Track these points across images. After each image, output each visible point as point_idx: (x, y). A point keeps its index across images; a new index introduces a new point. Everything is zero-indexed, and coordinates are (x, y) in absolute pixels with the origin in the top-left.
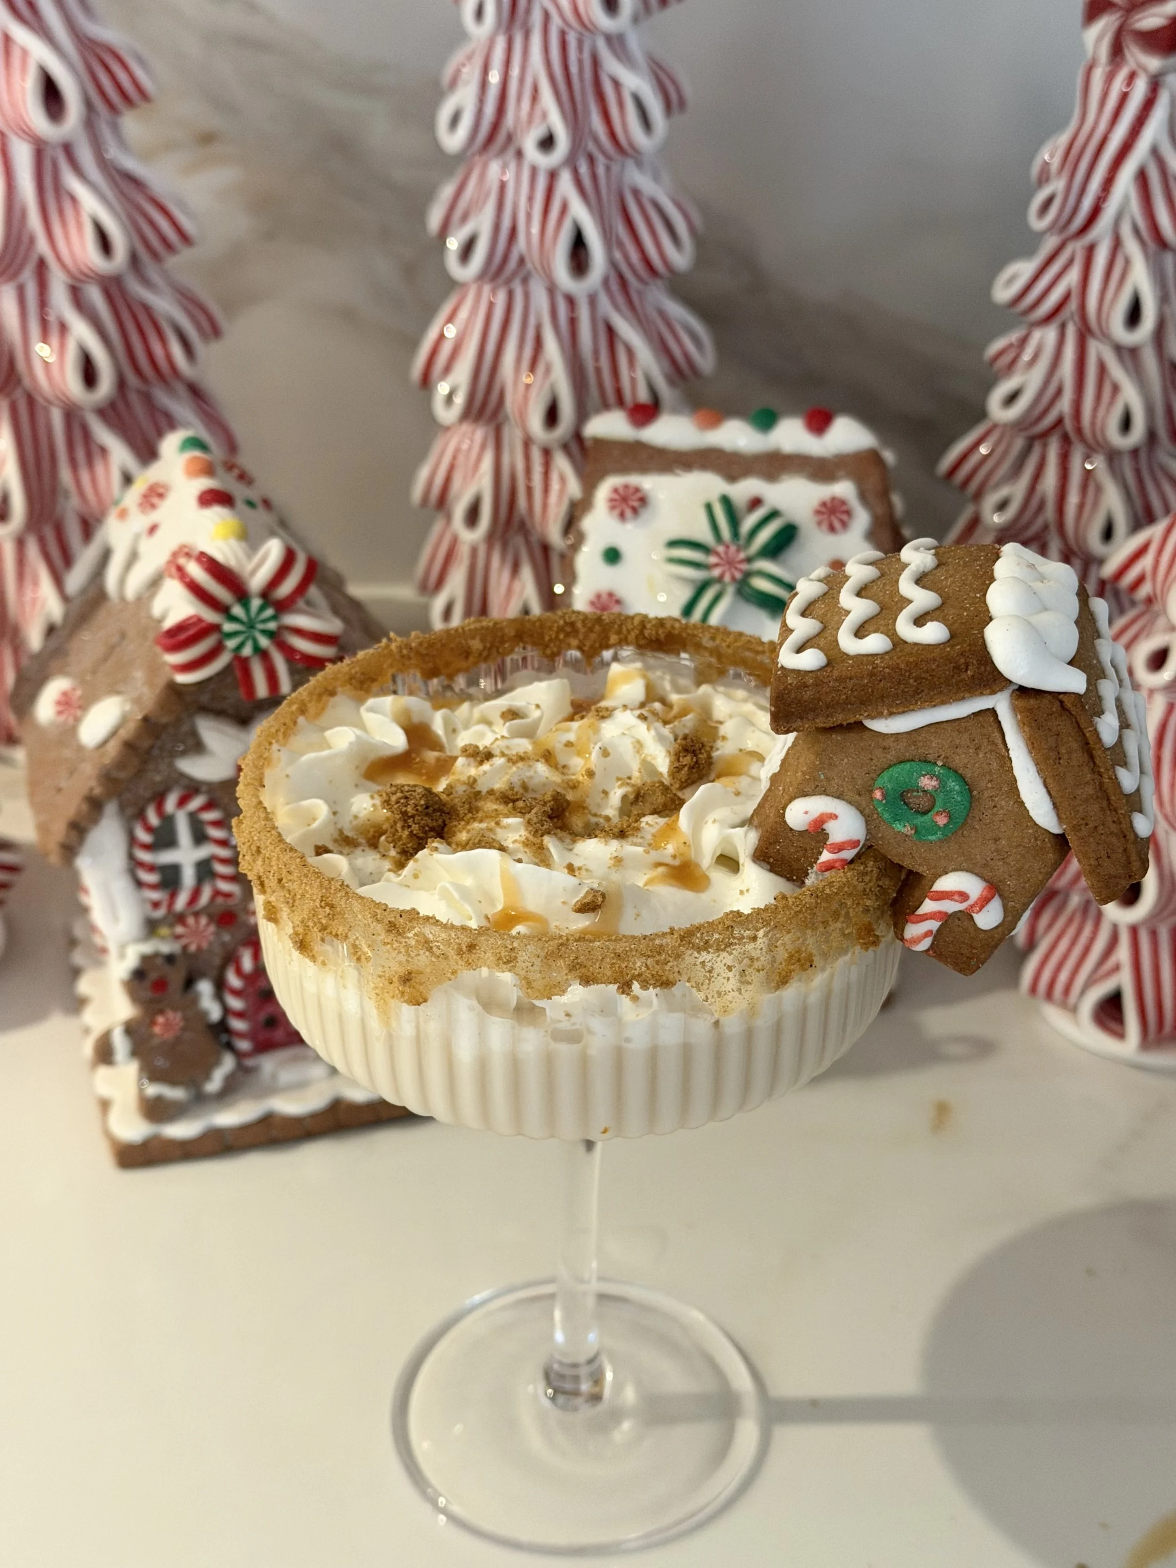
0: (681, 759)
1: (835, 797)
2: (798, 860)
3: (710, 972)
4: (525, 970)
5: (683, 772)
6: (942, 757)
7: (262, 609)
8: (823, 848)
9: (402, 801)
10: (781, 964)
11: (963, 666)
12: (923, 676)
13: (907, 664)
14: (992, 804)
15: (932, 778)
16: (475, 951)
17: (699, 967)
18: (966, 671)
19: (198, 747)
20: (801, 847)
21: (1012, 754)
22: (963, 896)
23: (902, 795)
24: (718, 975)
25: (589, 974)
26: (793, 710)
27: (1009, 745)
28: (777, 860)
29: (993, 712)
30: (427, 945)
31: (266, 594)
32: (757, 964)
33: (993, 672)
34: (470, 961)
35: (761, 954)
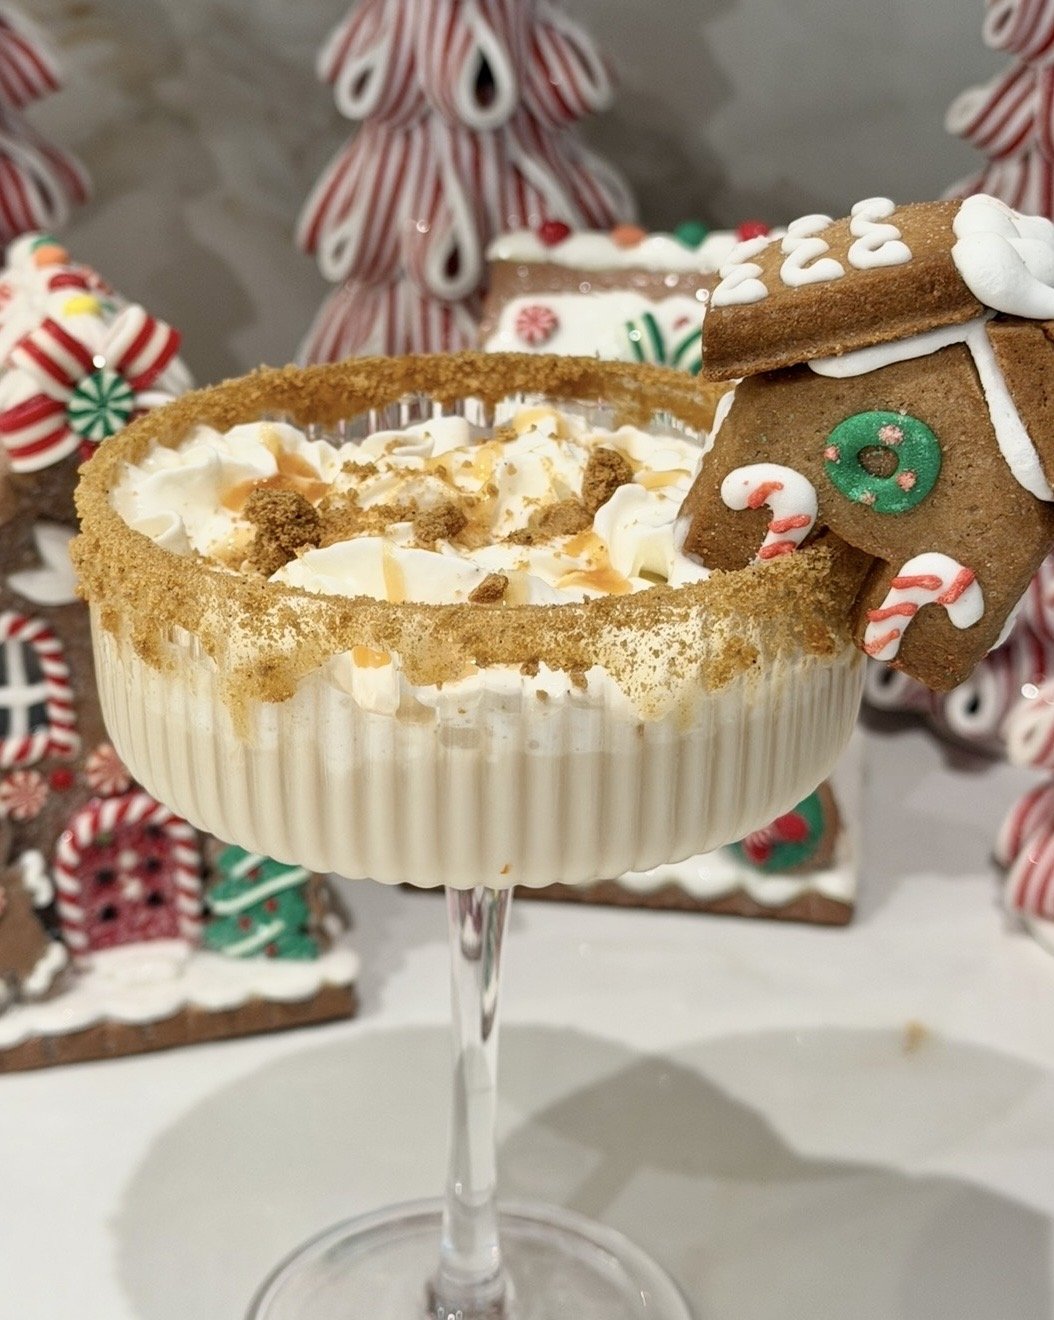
0: (597, 474)
1: (780, 464)
2: (737, 548)
3: (632, 655)
4: (410, 647)
5: (600, 489)
6: (905, 405)
7: (116, 384)
8: (767, 531)
9: (270, 506)
10: (718, 656)
11: (928, 286)
12: (881, 300)
13: (862, 286)
14: (965, 463)
15: (894, 428)
16: (350, 624)
17: (619, 648)
18: (932, 292)
19: (37, 562)
20: (740, 532)
21: (989, 397)
22: (935, 582)
23: (859, 456)
24: (642, 661)
25: (487, 649)
26: (729, 350)
27: (986, 386)
28: (712, 551)
29: (963, 346)
30: (292, 620)
31: (122, 367)
32: (689, 653)
33: (964, 292)
34: (345, 637)
35: (694, 639)
